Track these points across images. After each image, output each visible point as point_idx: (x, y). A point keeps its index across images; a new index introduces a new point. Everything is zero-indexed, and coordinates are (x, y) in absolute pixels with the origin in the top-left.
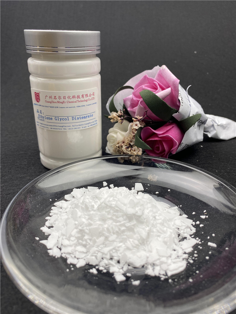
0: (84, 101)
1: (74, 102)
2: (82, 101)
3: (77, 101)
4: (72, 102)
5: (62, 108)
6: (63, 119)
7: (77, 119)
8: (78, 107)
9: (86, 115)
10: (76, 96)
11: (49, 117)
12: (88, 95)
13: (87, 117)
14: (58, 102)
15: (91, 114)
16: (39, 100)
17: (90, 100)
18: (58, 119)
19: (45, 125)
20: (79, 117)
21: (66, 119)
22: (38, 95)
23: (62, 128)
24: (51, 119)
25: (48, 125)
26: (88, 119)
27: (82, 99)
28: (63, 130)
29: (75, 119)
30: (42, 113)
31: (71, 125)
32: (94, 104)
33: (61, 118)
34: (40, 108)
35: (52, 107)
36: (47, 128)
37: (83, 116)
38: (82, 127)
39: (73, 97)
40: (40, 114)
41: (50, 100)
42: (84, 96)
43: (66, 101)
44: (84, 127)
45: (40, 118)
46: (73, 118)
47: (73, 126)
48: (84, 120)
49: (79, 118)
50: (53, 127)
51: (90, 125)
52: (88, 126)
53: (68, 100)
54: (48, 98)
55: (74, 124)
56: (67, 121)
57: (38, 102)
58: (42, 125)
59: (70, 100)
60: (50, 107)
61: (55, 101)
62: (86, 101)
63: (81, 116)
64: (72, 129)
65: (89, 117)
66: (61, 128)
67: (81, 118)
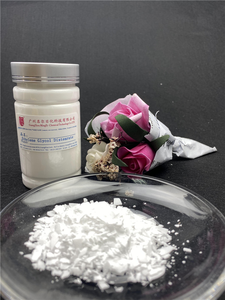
0: (65, 124)
1: (56, 125)
2: (63, 124)
3: (59, 125)
4: (54, 125)
5: (45, 130)
6: (46, 141)
7: (58, 140)
8: (60, 129)
9: (67, 137)
10: (58, 120)
11: (32, 139)
12: (69, 119)
13: (68, 139)
14: (41, 125)
15: (72, 136)
16: (24, 124)
17: (71, 123)
18: (40, 141)
19: (28, 147)
20: (60, 138)
21: (48, 141)
22: (22, 120)
23: (45, 149)
24: (34, 141)
25: (31, 147)
26: (69, 140)
27: (64, 123)
28: (45, 151)
29: (56, 140)
30: (26, 136)
31: (53, 146)
32: (74, 127)
33: (43, 139)
34: (23, 131)
35: (35, 130)
36: (30, 149)
37: (64, 138)
38: (63, 148)
39: (55, 121)
40: (24, 137)
41: (34, 124)
42: (66, 120)
43: (48, 124)
44: (65, 148)
45: (23, 140)
46: (55, 140)
47: (54, 147)
48: (65, 141)
49: (61, 140)
50: (35, 149)
51: (70, 146)
52: (69, 147)
53: (51, 124)
54: (31, 122)
55: (55, 145)
56: (49, 143)
57: (22, 126)
58: (25, 147)
59: (52, 124)
60: (34, 130)
61: (38, 124)
62: (67, 124)
63: (62, 138)
64: (54, 150)
65: (69, 138)
66: (43, 149)
67: (62, 139)
